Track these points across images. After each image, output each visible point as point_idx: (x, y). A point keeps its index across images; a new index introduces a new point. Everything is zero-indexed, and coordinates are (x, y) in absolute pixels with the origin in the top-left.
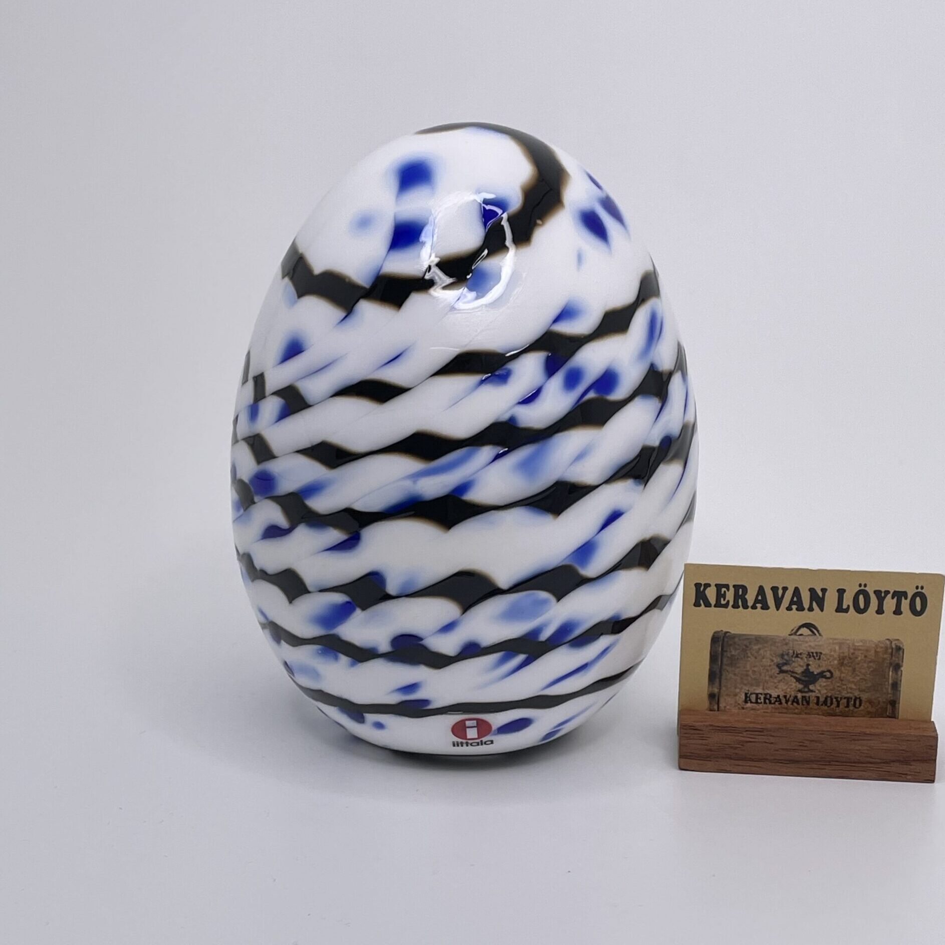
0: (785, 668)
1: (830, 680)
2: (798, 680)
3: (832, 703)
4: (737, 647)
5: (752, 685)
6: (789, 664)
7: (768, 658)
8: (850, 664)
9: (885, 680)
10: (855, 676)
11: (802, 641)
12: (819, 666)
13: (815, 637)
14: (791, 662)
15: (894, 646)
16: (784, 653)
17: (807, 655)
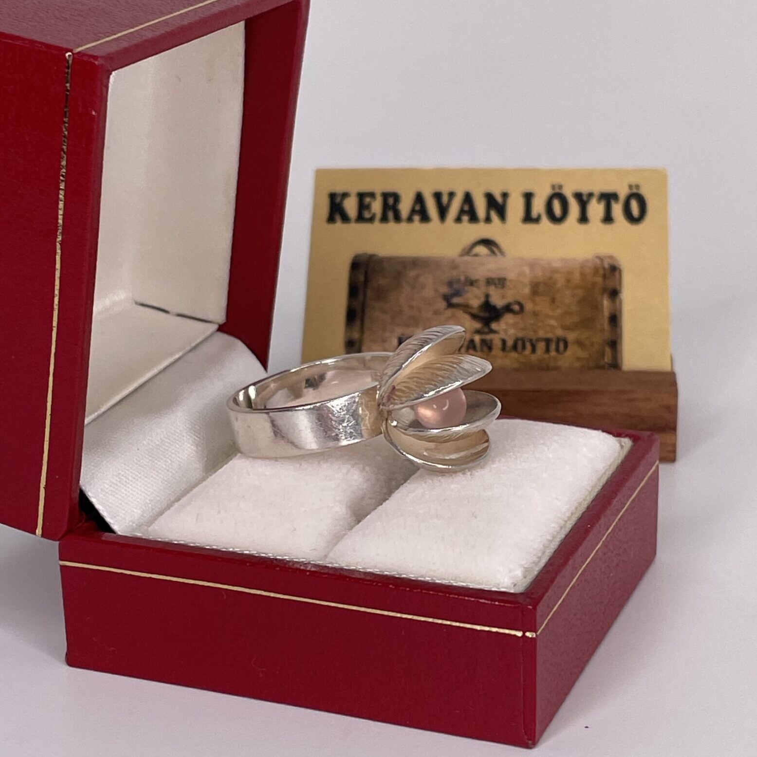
0: (455, 300)
1: (520, 316)
2: (474, 317)
3: (524, 348)
4: (386, 274)
5: (408, 326)
7: (431, 287)
8: (547, 292)
9: (598, 312)
10: (556, 309)
11: (479, 264)
12: (504, 296)
13: (496, 257)
14: (463, 292)
15: (607, 266)
16: (453, 280)
17: (486, 282)
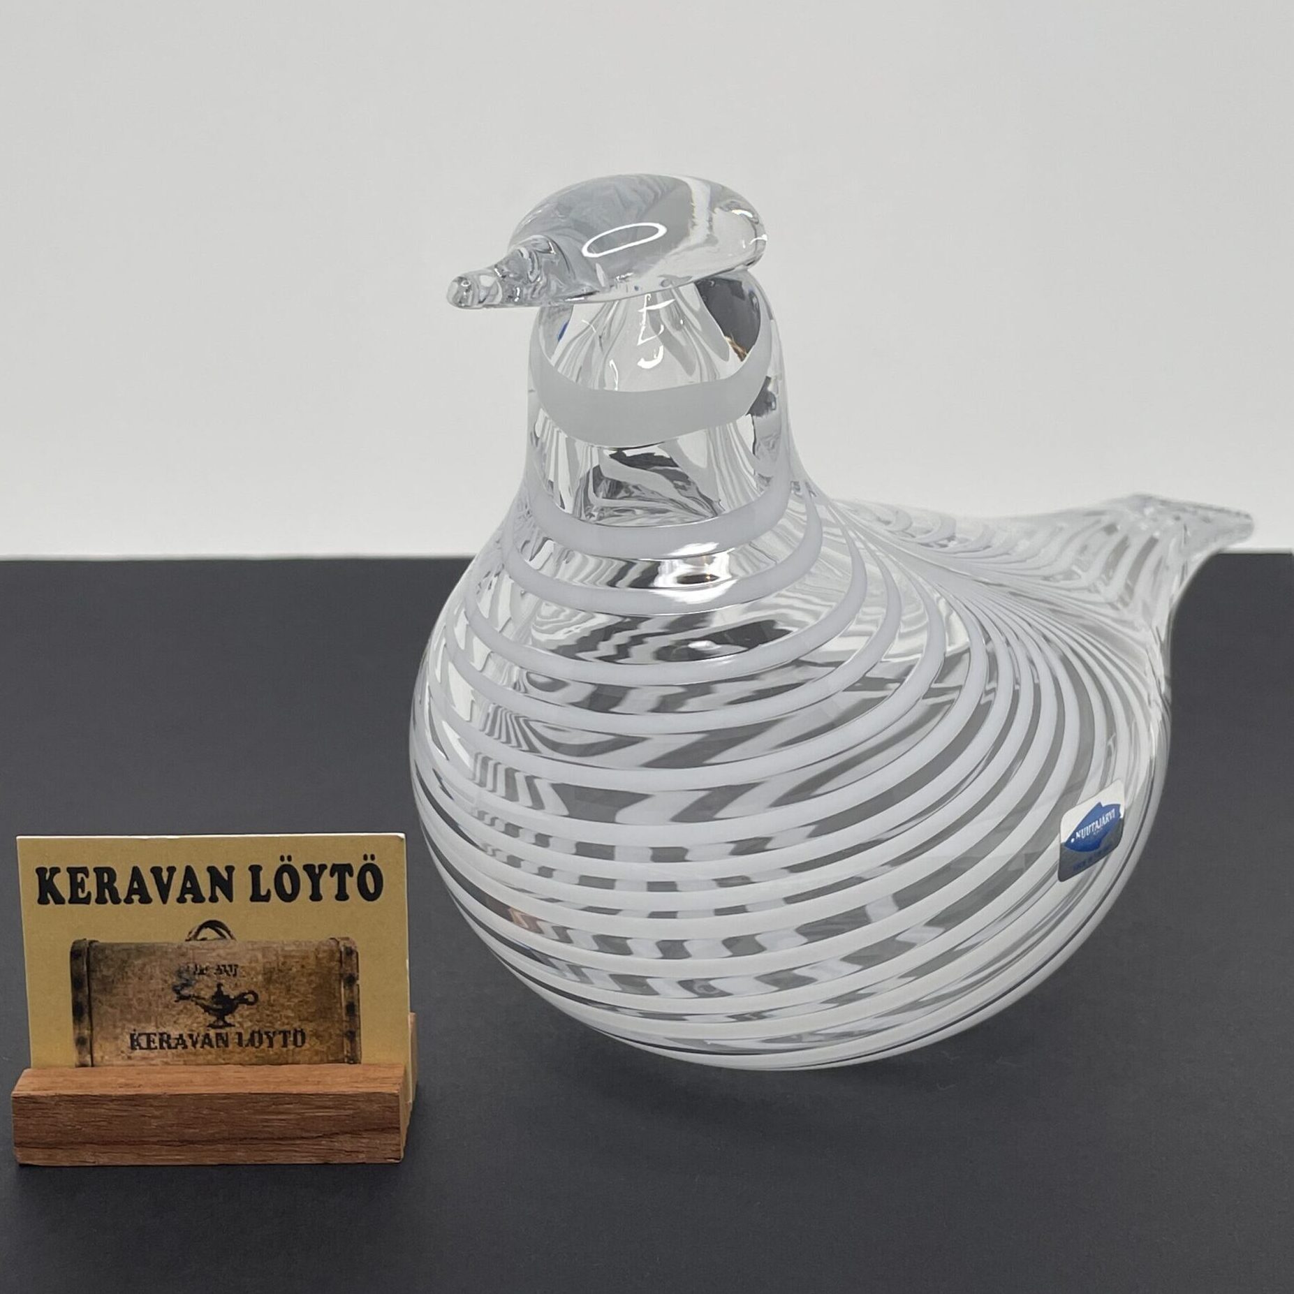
0: (185, 992)
1: (255, 1006)
2: (207, 1009)
3: (261, 1042)
4: (110, 962)
5: (139, 1021)
6: (191, 985)
7: (159, 979)
8: (281, 980)
9: (335, 1001)
10: (291, 998)
11: (208, 949)
12: (236, 984)
13: (224, 941)
14: (193, 982)
15: (343, 949)
16: (182, 969)
17: (217, 970)
